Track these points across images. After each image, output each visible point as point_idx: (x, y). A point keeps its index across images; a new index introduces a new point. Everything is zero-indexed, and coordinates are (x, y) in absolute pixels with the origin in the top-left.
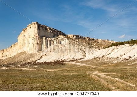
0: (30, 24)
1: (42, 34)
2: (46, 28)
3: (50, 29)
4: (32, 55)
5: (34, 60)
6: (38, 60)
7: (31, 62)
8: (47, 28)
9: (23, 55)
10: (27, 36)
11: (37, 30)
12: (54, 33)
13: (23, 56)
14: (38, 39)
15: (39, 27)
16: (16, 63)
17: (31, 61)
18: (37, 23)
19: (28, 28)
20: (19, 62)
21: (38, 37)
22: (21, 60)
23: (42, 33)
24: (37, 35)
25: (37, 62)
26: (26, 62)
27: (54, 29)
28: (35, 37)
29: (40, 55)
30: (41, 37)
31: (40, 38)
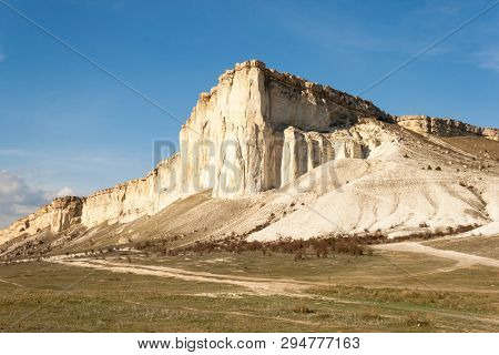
0: (228, 71)
1: (279, 116)
2: (298, 86)
3: (319, 92)
4: (236, 209)
5: (239, 230)
6: (259, 228)
7: (227, 240)
8: (305, 89)
9: (195, 209)
10: (215, 125)
11: (257, 96)
12: (337, 108)
13: (197, 211)
14: (261, 136)
15: (269, 81)
16: (165, 241)
17: (229, 234)
18: (260, 65)
19: (222, 88)
20: (176, 238)
21: (262, 128)
22: (187, 230)
23: (283, 108)
24: (259, 120)
25: (250, 239)
26: (206, 238)
27: (333, 91)
28: (249, 129)
29: (268, 210)
30: (275, 127)
31: (273, 133)
